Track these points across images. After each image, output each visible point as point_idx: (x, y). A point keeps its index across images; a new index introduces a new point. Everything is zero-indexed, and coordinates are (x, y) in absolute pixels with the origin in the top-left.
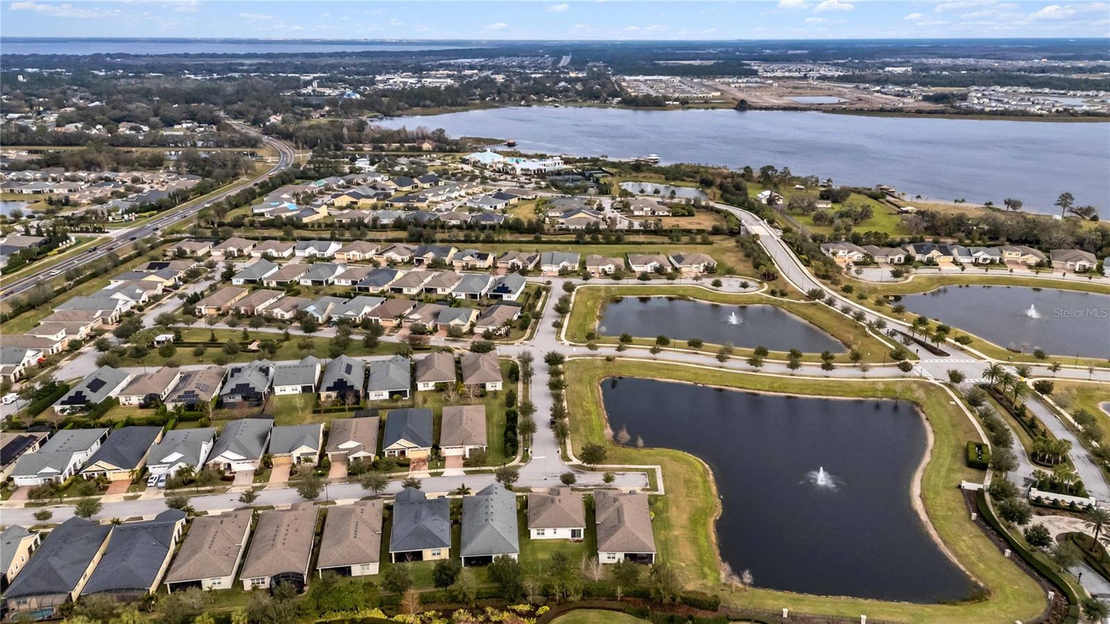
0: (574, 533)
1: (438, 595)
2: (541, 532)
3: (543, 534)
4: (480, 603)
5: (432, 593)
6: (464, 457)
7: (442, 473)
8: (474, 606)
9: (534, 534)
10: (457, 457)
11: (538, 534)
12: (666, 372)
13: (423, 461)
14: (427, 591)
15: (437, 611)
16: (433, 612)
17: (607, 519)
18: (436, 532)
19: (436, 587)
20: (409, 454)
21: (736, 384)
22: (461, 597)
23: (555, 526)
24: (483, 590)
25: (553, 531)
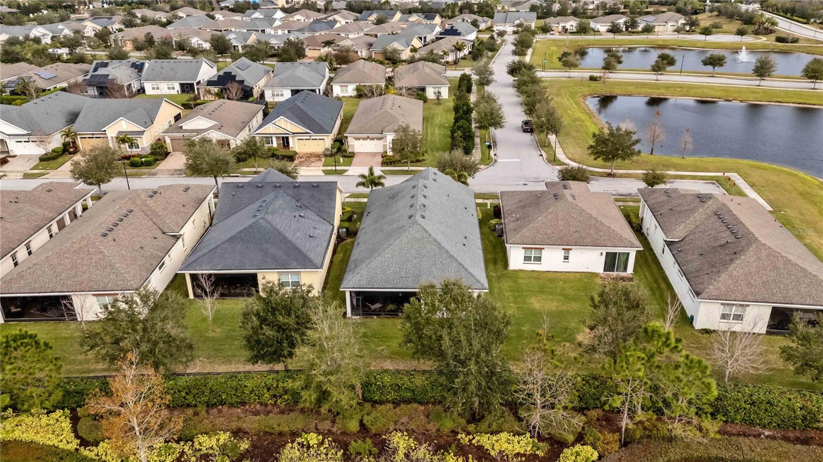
0: (612, 262)
1: (250, 384)
2: (533, 254)
3: (538, 259)
4: (377, 418)
5: (233, 376)
6: (384, 155)
7: (345, 171)
8: (354, 426)
9: (516, 258)
10: (374, 155)
11: (527, 259)
12: (678, 90)
13: (318, 156)
14: (222, 369)
15: (237, 433)
16: (224, 437)
17: (692, 232)
18: (297, 237)
19: (254, 360)
20: (295, 145)
21: (794, 100)
22: (309, 397)
23: (567, 243)
24: (387, 379)
25: (562, 254)
